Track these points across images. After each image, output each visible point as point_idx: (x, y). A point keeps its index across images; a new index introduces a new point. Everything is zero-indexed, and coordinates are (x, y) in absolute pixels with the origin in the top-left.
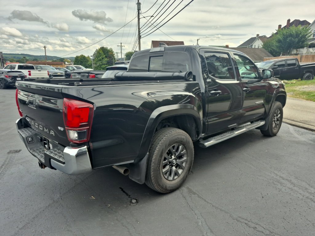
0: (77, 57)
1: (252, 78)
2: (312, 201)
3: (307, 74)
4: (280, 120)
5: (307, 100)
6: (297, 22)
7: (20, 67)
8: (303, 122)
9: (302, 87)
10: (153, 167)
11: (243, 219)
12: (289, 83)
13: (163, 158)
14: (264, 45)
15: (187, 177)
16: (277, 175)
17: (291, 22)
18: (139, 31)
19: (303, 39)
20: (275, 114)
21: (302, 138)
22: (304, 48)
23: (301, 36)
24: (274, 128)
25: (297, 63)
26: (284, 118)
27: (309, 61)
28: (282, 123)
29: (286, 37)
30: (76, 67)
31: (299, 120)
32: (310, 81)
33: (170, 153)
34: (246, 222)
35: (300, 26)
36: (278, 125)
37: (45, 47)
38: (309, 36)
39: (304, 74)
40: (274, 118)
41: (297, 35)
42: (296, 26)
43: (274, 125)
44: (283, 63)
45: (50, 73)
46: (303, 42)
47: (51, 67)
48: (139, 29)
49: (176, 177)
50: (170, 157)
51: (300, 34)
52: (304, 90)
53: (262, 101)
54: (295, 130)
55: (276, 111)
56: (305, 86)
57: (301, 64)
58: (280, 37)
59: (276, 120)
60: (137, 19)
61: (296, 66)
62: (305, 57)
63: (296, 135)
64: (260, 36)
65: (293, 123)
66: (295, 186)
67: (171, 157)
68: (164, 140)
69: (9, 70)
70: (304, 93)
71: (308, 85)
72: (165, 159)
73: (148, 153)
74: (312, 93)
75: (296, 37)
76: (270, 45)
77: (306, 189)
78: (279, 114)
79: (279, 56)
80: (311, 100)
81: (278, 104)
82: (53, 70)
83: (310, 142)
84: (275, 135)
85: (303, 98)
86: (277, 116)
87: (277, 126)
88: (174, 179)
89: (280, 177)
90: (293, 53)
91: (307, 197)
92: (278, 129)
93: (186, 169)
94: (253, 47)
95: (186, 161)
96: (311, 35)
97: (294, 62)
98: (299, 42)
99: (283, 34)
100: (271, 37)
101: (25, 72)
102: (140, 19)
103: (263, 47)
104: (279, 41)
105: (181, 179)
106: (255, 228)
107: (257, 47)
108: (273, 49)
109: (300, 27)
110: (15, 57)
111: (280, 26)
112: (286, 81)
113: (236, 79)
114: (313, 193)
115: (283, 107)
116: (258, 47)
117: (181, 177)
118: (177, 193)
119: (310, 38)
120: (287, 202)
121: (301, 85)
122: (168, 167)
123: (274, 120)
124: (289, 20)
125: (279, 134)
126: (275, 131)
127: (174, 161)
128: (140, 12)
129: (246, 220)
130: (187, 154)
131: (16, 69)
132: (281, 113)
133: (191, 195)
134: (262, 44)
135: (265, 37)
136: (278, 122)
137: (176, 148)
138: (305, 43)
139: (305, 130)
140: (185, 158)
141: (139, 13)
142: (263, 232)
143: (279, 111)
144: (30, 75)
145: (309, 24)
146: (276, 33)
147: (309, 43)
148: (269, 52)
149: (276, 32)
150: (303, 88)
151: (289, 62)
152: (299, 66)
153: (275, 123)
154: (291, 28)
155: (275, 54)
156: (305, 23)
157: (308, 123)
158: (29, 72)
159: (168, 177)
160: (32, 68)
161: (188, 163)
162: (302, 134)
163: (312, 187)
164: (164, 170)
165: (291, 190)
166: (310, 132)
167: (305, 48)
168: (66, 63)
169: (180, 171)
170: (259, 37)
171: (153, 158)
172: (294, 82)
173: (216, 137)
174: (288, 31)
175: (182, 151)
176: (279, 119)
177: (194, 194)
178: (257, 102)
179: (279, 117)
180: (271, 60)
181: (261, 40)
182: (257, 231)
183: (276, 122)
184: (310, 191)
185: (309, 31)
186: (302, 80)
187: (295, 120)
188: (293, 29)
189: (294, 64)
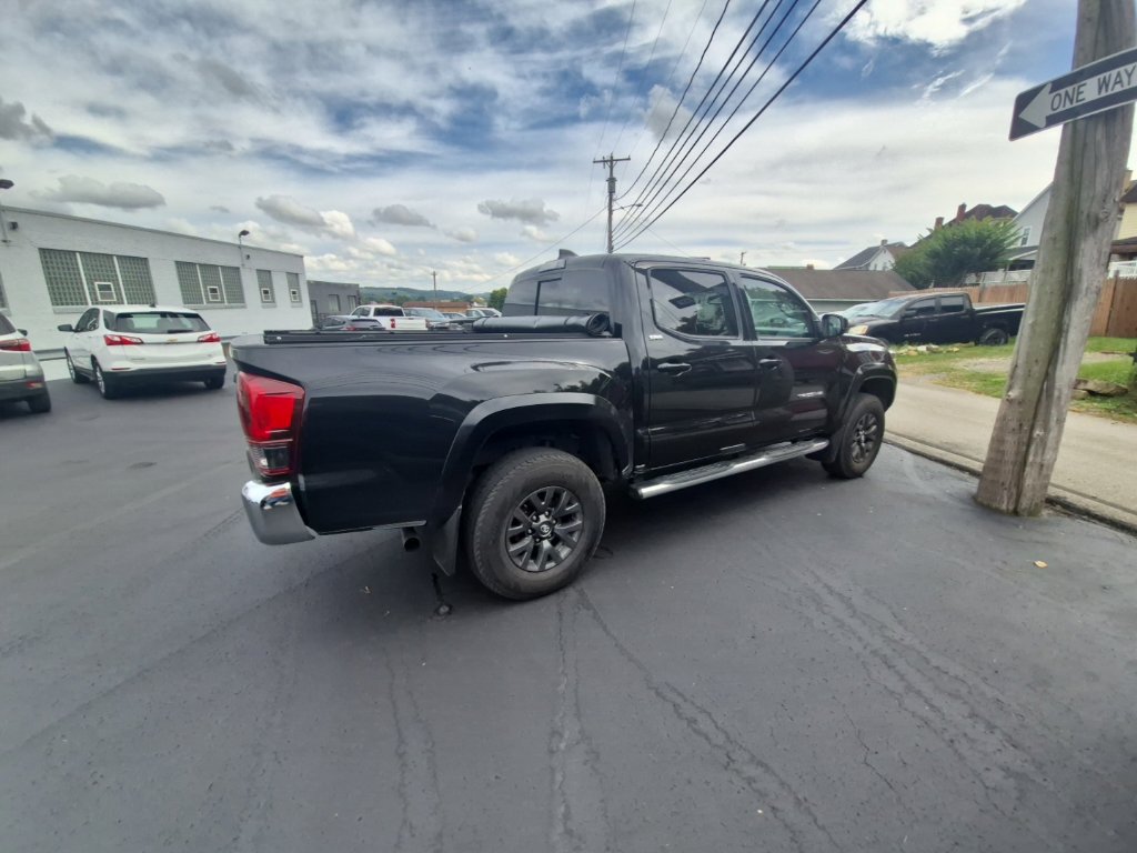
0: (495, 292)
1: (798, 336)
2: (886, 663)
3: (992, 332)
4: (877, 438)
5: (979, 393)
6: (983, 211)
7: (379, 312)
8: (947, 446)
9: (975, 361)
10: (478, 540)
11: (674, 690)
12: (941, 352)
13: (508, 520)
14: (897, 263)
15: (580, 566)
16: (818, 579)
17: (967, 210)
18: (610, 238)
19: (995, 250)
20: (861, 423)
21: (927, 488)
22: (996, 270)
23: (989, 241)
24: (857, 457)
25: (967, 306)
26: (889, 432)
27: (1002, 301)
28: (883, 446)
29: (950, 245)
30: (484, 311)
31: (936, 442)
32: (996, 349)
33: (530, 508)
34: (679, 700)
35: (989, 218)
36: (867, 451)
37: (434, 275)
38: (1012, 243)
39: (983, 332)
40: (858, 435)
41: (980, 240)
42: (980, 218)
43: (856, 450)
44: (931, 303)
45: (432, 324)
46: (995, 256)
47: (437, 312)
48: (610, 232)
49: (549, 565)
50: (535, 518)
51: (989, 237)
52: (978, 368)
53: (820, 393)
54: (918, 467)
55: (864, 417)
56: (982, 360)
57: (977, 307)
58: (937, 245)
59: (863, 438)
60: (606, 212)
61: (963, 312)
62: (992, 291)
63: (915, 479)
64: (889, 243)
65: (919, 447)
66: (854, 614)
67: (538, 519)
68: (512, 476)
69: (355, 317)
70: (973, 376)
71: (990, 357)
72: (516, 522)
73: (460, 507)
74: (994, 376)
75: (977, 246)
76: (910, 264)
77: (883, 627)
78: (874, 424)
79: (927, 287)
80: (987, 394)
81: (870, 400)
82: (438, 318)
83: (946, 499)
84: (859, 475)
85: (968, 389)
86: (867, 428)
87: (867, 454)
88: (542, 569)
89: (826, 586)
90: (967, 282)
91: (874, 653)
92: (867, 461)
93: (581, 547)
94: (872, 268)
95: (581, 529)
96: (1017, 239)
97: (958, 301)
98: (983, 255)
99: (946, 240)
100: (915, 245)
101: (385, 322)
102: (614, 213)
103: (895, 269)
104: (934, 255)
105: (564, 571)
106: (692, 721)
107: (879, 268)
108: (917, 273)
109: (989, 222)
110: (386, 294)
111: (939, 220)
112: (934, 346)
113: (741, 336)
114: (895, 641)
115: (886, 409)
116: (884, 268)
117: (565, 565)
118: (551, 601)
119: (1012, 247)
120: (813, 659)
121: (970, 356)
122: (527, 541)
123: (856, 438)
124: (962, 207)
125: (870, 472)
126: (857, 466)
127: (546, 528)
128: (614, 197)
129: (680, 695)
130: (583, 513)
131: (371, 316)
132: (880, 422)
133: (579, 608)
134: (893, 261)
135: (901, 245)
136: (870, 445)
137: (549, 495)
138: (1000, 258)
139: (944, 468)
140: (579, 522)
141: (611, 200)
142: (707, 738)
143: (874, 419)
144: (393, 326)
145: (1013, 214)
146: (929, 237)
147: (1011, 259)
148: (907, 280)
149: (928, 233)
150: (976, 365)
151: (945, 302)
152: (972, 312)
153: (861, 448)
154: (967, 223)
155: (919, 283)
156: (1003, 212)
157: (957, 450)
158: (393, 320)
159: (526, 564)
160: (399, 313)
161: (586, 534)
162: (932, 477)
163: (900, 622)
164: (513, 548)
165: (839, 627)
166: (957, 473)
167: (1001, 271)
168: (475, 304)
169: (564, 552)
170: (886, 246)
171: (480, 519)
172: (956, 349)
173: (677, 475)
174: (957, 231)
175: (569, 504)
176: (873, 437)
177: (588, 609)
178: (804, 395)
179: (874, 433)
180: (902, 298)
181: (891, 252)
182: (695, 730)
183: (863, 444)
184: (889, 634)
185: (1012, 231)
186: (976, 344)
187: (928, 440)
188: (972, 228)
189: (960, 308)
